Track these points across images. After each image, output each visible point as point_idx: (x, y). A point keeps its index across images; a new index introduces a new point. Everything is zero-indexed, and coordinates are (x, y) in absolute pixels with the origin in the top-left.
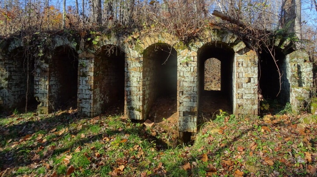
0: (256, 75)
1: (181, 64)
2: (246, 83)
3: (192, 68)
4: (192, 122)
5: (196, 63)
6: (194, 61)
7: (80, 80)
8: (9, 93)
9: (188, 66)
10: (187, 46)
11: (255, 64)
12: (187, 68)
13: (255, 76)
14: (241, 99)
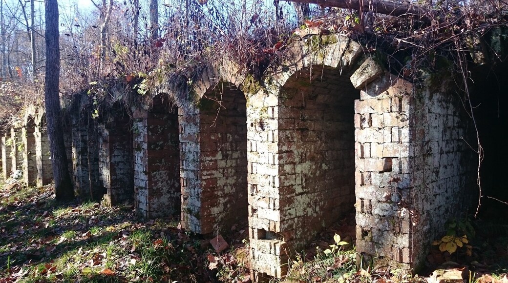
0: (404, 151)
1: (252, 125)
2: (380, 172)
3: (270, 133)
4: (272, 255)
5: (276, 121)
6: (273, 119)
7: (136, 156)
8: (84, 172)
9: (263, 130)
10: (262, 84)
11: (402, 121)
12: (261, 135)
13: (402, 153)
14: (367, 215)
